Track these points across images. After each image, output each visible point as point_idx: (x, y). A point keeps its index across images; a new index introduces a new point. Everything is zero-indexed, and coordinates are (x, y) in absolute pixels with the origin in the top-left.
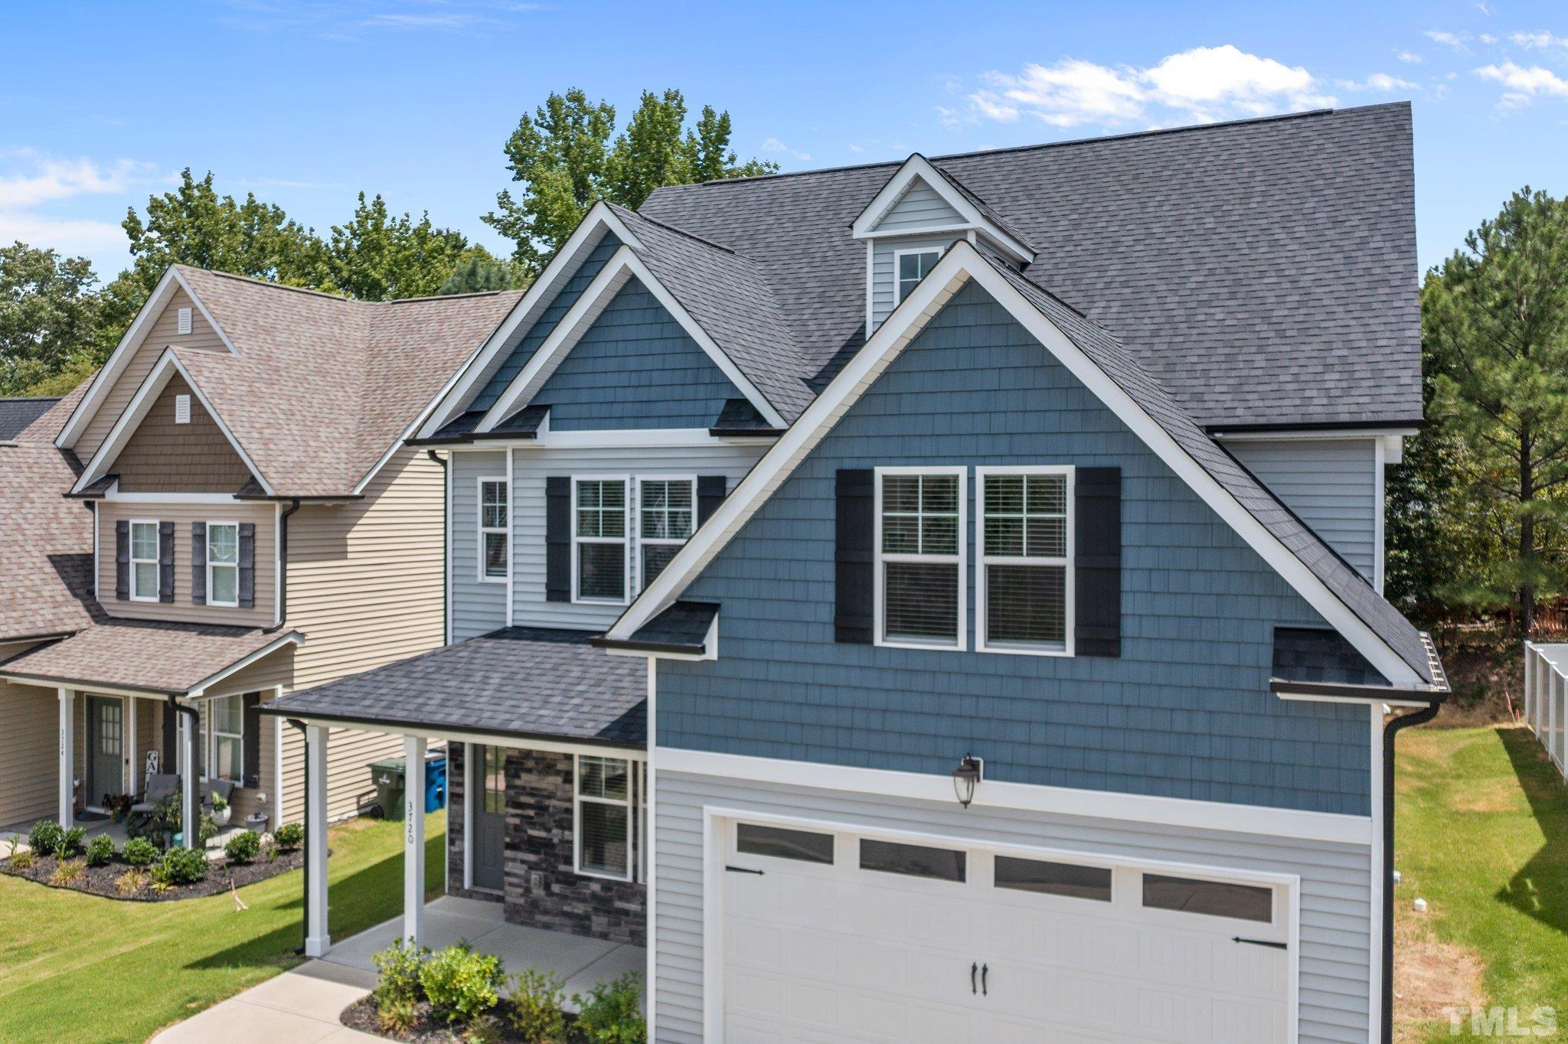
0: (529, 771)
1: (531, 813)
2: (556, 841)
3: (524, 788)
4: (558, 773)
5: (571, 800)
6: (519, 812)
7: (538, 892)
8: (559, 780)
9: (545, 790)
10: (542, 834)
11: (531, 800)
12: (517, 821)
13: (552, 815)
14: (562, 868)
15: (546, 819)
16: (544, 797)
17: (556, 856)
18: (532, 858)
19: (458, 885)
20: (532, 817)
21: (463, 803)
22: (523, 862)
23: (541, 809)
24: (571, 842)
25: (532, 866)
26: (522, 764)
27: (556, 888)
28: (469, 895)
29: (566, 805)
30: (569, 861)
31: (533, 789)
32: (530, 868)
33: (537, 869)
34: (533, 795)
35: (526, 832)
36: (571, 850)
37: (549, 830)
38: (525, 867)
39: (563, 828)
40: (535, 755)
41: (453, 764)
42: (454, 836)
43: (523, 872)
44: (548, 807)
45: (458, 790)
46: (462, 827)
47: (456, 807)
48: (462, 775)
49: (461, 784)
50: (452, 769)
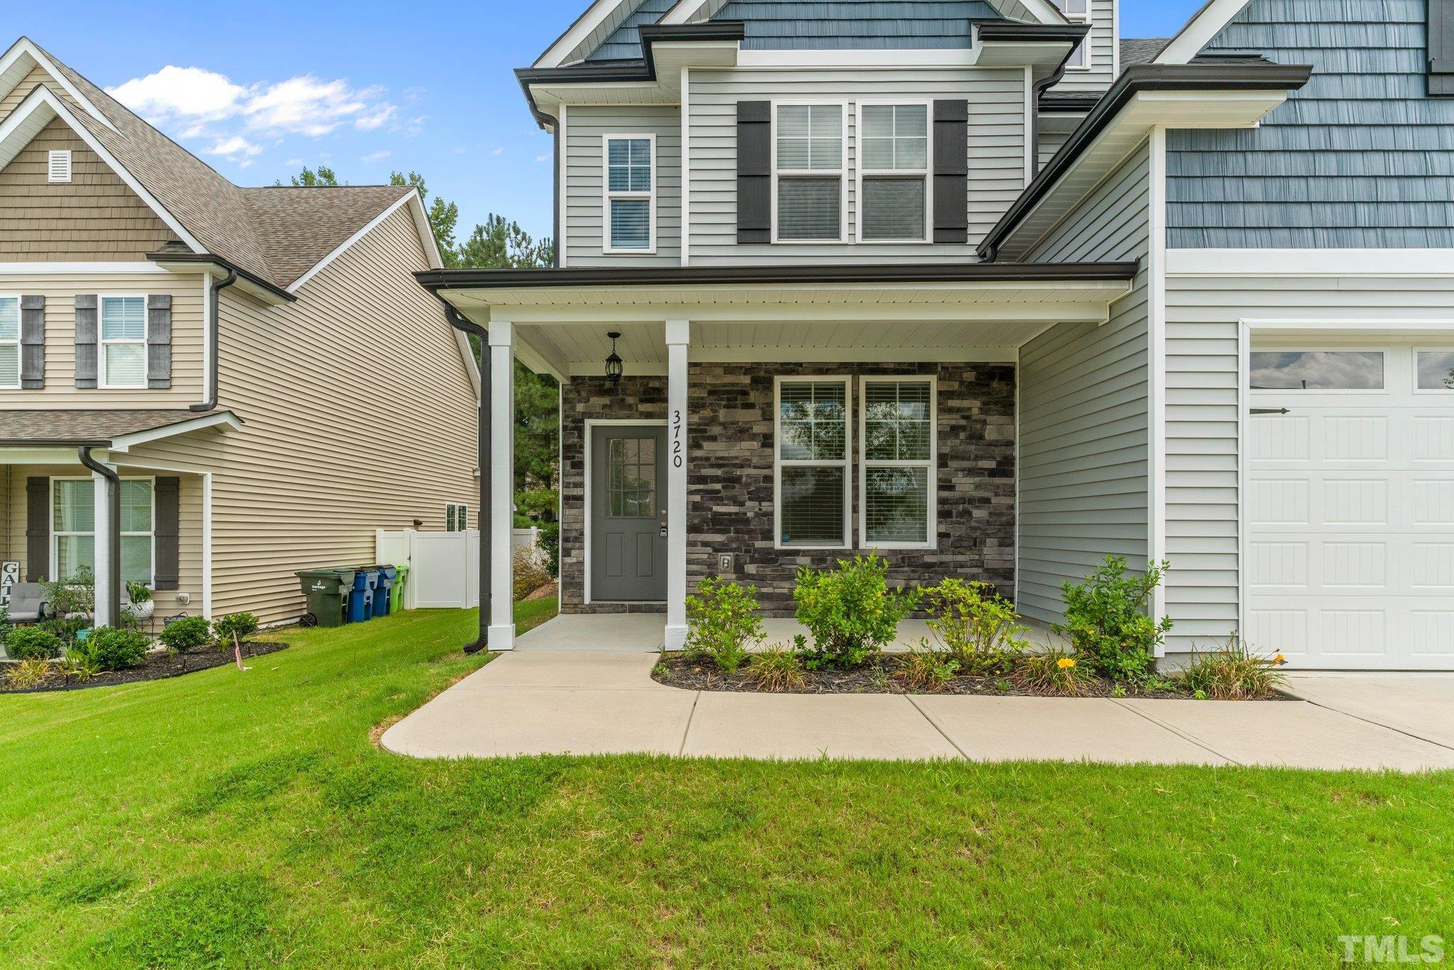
0: (713, 439)
1: (718, 486)
2: (750, 514)
3: (707, 459)
4: (754, 437)
5: (770, 467)
6: (701, 487)
7: (727, 577)
8: (755, 445)
9: (736, 458)
10: (733, 509)
11: (719, 472)
13: (748, 485)
14: (759, 544)
15: (737, 490)
16: (735, 466)
17: (750, 532)
18: (719, 538)
19: (576, 601)
20: (719, 492)
21: (582, 507)
22: (705, 544)
23: (731, 481)
24: (771, 514)
25: (719, 548)
26: (705, 431)
27: (751, 569)
28: (592, 610)
29: (766, 472)
30: (768, 535)
31: (718, 458)
32: (716, 550)
33: (726, 551)
34: (719, 466)
35: (711, 509)
36: (771, 522)
37: (742, 504)
38: (710, 550)
39: (760, 500)
40: (722, 419)
41: (568, 462)
42: (570, 545)
43: (705, 556)
44: (741, 477)
45: (576, 492)
46: (582, 534)
47: (573, 511)
48: (582, 474)
49: (581, 485)
50: (568, 468)
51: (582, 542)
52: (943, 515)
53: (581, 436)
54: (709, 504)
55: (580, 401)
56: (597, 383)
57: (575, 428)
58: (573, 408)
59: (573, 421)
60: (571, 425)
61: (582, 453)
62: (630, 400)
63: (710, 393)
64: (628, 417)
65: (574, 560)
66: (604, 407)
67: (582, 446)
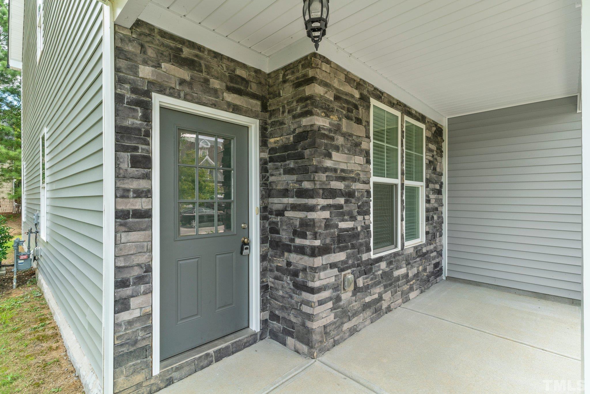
0: (337, 149)
1: (341, 201)
2: (359, 229)
3: (335, 170)
4: (361, 153)
5: (368, 182)
6: (330, 202)
7: (347, 295)
8: (362, 160)
9: (352, 171)
10: (350, 225)
11: (341, 186)
12: (326, 214)
13: (358, 199)
14: (363, 257)
15: (352, 205)
16: (351, 179)
17: (359, 246)
18: (341, 256)
19: (139, 378)
20: (341, 207)
21: (150, 227)
22: (333, 266)
23: (349, 195)
24: (369, 227)
25: (342, 267)
26: (333, 139)
27: (361, 282)
29: (366, 187)
30: (368, 247)
31: (343, 171)
32: (341, 270)
33: (347, 268)
34: (342, 179)
35: (337, 226)
36: (369, 235)
37: (355, 219)
38: (337, 270)
39: (364, 214)
40: (344, 129)
41: (126, 156)
42: (128, 291)
43: (333, 280)
44: (354, 191)
45: (139, 204)
46: (149, 269)
47: (134, 236)
48: (148, 177)
49: (147, 194)
50: (126, 165)
51: (150, 282)
53: (147, 118)
54: (335, 220)
55: (145, 63)
56: (172, 44)
57: (138, 103)
58: (135, 70)
59: (134, 90)
60: (128, 95)
61: (148, 144)
62: (216, 84)
63: (337, 98)
64: (214, 105)
65: (136, 313)
66: (182, 82)
67: (148, 134)
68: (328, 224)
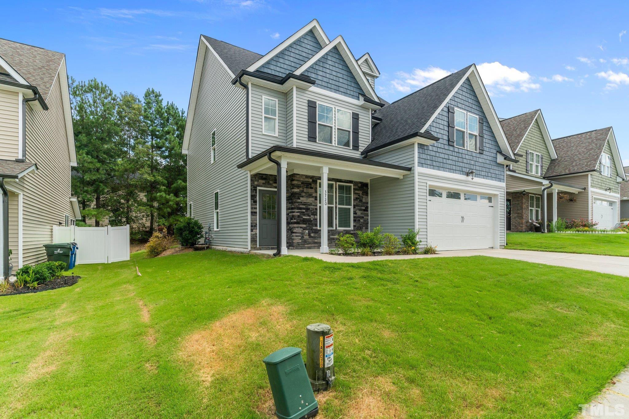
0: (303, 197)
1: (304, 211)
2: (312, 219)
3: (301, 202)
4: (313, 197)
5: (316, 206)
6: (300, 211)
7: (306, 237)
8: (313, 199)
9: (309, 203)
10: (308, 217)
11: (304, 207)
12: (299, 214)
13: (312, 211)
14: (314, 228)
15: (309, 212)
16: (308, 205)
17: (312, 224)
18: (304, 226)
19: (255, 246)
20: (304, 212)
21: (257, 216)
22: (301, 227)
23: (307, 209)
24: (317, 219)
25: (305, 229)
26: (301, 194)
27: (312, 235)
28: (260, 249)
29: (316, 207)
30: (316, 225)
31: (304, 202)
32: (304, 229)
33: (306, 229)
34: (305, 205)
36: (317, 221)
37: (310, 216)
38: (302, 229)
39: (314, 215)
40: (305, 191)
41: (252, 201)
42: (253, 228)
43: (301, 231)
44: (309, 208)
45: (254, 210)
46: (257, 224)
47: (254, 217)
48: (256, 205)
49: (256, 208)
50: (252, 203)
51: (257, 227)
52: (355, 221)
53: (256, 192)
54: (302, 216)
55: (256, 181)
56: (261, 175)
57: (254, 190)
58: (254, 183)
59: (254, 187)
60: (253, 188)
61: (256, 198)
62: (271, 182)
63: (302, 183)
64: (271, 188)
65: (254, 233)
66: (263, 183)
67: (256, 196)
68: (299, 216)
